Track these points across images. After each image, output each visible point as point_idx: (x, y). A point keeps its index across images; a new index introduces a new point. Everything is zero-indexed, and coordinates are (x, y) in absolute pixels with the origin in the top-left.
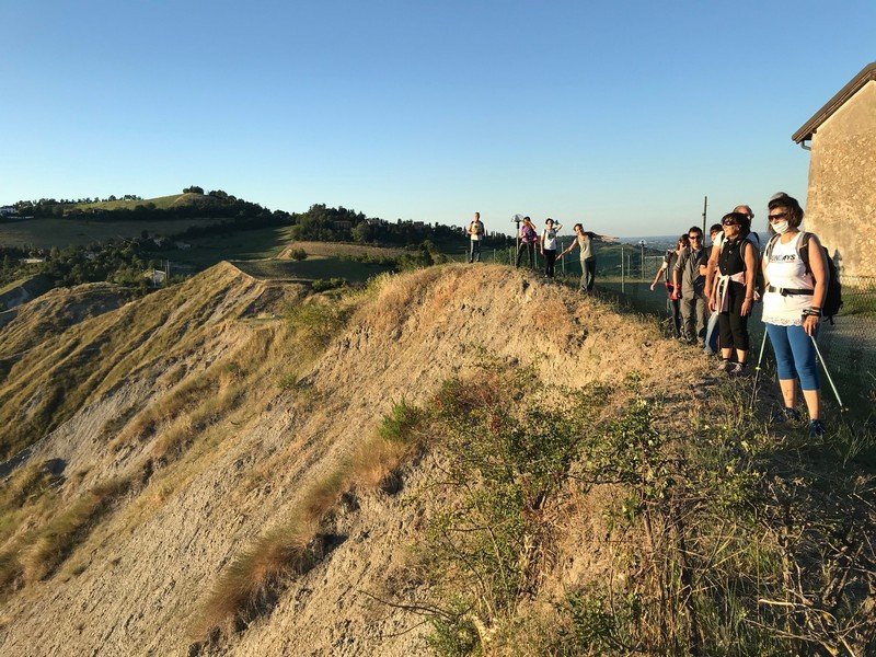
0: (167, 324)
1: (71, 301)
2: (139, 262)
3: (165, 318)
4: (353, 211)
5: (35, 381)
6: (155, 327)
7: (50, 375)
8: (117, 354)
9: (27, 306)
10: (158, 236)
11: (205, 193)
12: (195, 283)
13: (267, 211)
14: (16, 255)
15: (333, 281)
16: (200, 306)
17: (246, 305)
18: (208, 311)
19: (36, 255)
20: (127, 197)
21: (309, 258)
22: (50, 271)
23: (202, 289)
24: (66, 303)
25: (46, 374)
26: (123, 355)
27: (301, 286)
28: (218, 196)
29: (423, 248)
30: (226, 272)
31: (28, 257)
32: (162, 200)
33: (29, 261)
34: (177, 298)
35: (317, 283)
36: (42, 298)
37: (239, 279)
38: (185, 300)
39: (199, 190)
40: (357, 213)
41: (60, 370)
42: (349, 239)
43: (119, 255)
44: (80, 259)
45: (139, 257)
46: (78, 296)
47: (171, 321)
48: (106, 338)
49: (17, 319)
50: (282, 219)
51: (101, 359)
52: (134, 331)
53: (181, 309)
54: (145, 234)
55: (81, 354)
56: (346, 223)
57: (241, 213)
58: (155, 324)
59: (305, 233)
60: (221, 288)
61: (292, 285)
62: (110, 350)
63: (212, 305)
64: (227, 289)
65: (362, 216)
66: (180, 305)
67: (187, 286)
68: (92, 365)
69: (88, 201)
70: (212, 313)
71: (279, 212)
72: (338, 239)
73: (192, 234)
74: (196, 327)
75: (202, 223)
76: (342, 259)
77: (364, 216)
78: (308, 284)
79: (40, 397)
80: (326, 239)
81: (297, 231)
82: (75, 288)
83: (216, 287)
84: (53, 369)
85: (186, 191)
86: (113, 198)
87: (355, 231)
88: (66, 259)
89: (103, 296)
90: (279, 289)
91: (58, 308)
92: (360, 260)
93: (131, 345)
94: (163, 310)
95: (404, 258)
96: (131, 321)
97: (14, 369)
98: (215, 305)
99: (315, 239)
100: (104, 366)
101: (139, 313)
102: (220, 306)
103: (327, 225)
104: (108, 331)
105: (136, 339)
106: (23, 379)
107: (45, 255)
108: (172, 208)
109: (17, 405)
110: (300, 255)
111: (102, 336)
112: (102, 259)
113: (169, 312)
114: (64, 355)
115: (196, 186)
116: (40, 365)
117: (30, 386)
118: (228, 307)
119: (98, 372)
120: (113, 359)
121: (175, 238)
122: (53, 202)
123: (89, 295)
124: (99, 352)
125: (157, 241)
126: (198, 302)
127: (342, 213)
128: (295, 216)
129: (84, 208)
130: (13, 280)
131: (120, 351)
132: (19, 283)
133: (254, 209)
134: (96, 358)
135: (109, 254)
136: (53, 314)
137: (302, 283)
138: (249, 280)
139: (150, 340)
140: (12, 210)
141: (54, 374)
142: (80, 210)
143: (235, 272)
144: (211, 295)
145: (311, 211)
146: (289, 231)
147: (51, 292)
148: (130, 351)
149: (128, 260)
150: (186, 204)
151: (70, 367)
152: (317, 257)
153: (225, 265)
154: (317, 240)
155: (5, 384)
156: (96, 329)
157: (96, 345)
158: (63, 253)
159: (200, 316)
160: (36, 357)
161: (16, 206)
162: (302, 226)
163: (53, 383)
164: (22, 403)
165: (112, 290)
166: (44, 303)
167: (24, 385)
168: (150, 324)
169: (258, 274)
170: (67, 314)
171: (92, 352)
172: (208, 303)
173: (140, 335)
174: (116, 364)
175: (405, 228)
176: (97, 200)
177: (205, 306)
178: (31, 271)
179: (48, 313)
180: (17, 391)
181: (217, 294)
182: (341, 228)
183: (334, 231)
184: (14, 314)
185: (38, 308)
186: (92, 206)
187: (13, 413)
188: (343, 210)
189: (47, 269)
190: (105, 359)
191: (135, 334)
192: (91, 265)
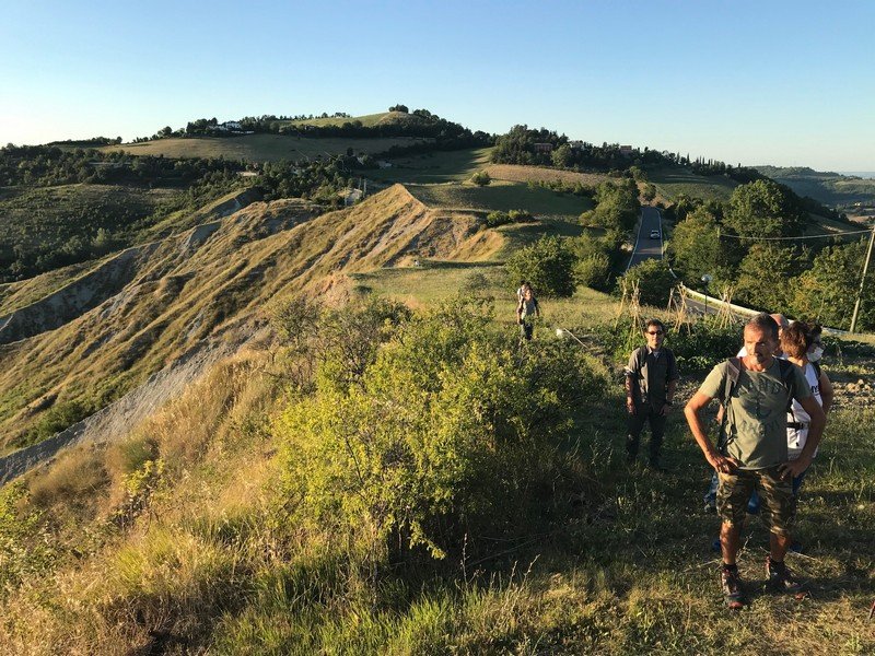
0: (331, 252)
1: (267, 216)
2: (340, 180)
3: (331, 245)
4: (555, 134)
5: (201, 302)
6: (320, 254)
7: (214, 297)
8: (278, 281)
9: (229, 218)
10: (361, 154)
11: (410, 112)
12: (366, 207)
13: (468, 131)
14: (234, 168)
15: (512, 214)
16: (365, 235)
17: (410, 238)
18: (372, 241)
19: (251, 168)
20: (338, 114)
21: (492, 184)
22: (261, 185)
23: (372, 215)
24: (263, 217)
25: (211, 296)
26: (285, 282)
27: (474, 218)
28: (422, 115)
29: (629, 175)
30: (398, 196)
31: (244, 170)
32: (369, 118)
33: (245, 174)
34: (345, 223)
35: (493, 215)
36: (243, 211)
37: (409, 206)
38: (353, 226)
39: (404, 109)
40: (560, 135)
41: (224, 293)
42: (548, 163)
43: (323, 171)
44: (288, 175)
45: (340, 174)
46: (274, 211)
47: (335, 249)
48: (271, 262)
49: (221, 230)
50: (483, 140)
51: (264, 284)
52: (300, 256)
53: (347, 237)
54: (350, 152)
55: (245, 277)
56: (547, 145)
57: (442, 133)
58: (320, 250)
59: (503, 155)
60: (390, 215)
61: (464, 217)
62: (273, 275)
63: (377, 233)
64: (395, 217)
65: (564, 139)
66: (348, 230)
67: (357, 210)
68: (254, 291)
69: (303, 118)
70: (376, 243)
71: (480, 133)
72: (536, 163)
73: (393, 154)
74: (358, 259)
75: (404, 143)
76: (531, 187)
77: (566, 138)
78: (482, 216)
79: (201, 320)
80: (524, 162)
81: (496, 153)
82: (272, 203)
83: (384, 213)
84: (217, 291)
85: (392, 109)
86: (325, 115)
87: (556, 155)
88: (276, 173)
89: (296, 213)
90: (448, 221)
91: (255, 222)
92: (553, 187)
93: (294, 271)
94: (330, 235)
95: (603, 186)
96: (299, 245)
97: (187, 286)
98: (382, 234)
99: (514, 162)
100: (265, 292)
101: (307, 236)
102: (385, 235)
103: (527, 148)
104: (274, 254)
105: (300, 265)
106: (190, 299)
107: (259, 169)
108: (377, 127)
109: (181, 326)
110: (483, 181)
111: (267, 259)
112: (307, 175)
113: (336, 238)
114: (231, 276)
115: (400, 104)
116: (208, 285)
117: (195, 307)
118: (393, 238)
119: (258, 299)
120: (274, 285)
121: (377, 157)
122: (273, 118)
123: (285, 210)
124: (263, 277)
125: (360, 160)
126: (364, 229)
127: (544, 136)
128: (496, 137)
129: (298, 124)
130: (229, 192)
131: (283, 278)
132: (233, 195)
133: (455, 129)
134: (259, 283)
135: (314, 170)
136: (251, 228)
137: (477, 214)
138: (420, 207)
139: (312, 268)
140: (236, 126)
141: (217, 297)
142: (294, 127)
143: (407, 197)
144: (378, 222)
145: (512, 133)
146: (487, 153)
147: (250, 206)
148: (292, 279)
149: (330, 177)
150: (391, 123)
151: (232, 290)
152: (504, 183)
153: (399, 188)
154: (515, 163)
155: (177, 301)
156: (264, 251)
157: (261, 268)
158: (274, 168)
159: (364, 245)
160: (206, 276)
161: (240, 122)
162: (501, 148)
163: (215, 306)
164: (186, 324)
165: (305, 207)
166: (244, 216)
167: (191, 305)
168: (317, 249)
169: (429, 200)
170: (263, 229)
171: (255, 277)
172: (373, 232)
173: (304, 261)
174: (276, 291)
175: (610, 153)
176: (311, 117)
177: (370, 235)
178: (246, 183)
179: (247, 226)
180: (184, 310)
181: (385, 222)
182: (542, 151)
183: (534, 153)
184: (217, 226)
185: (238, 221)
186: (305, 123)
187: (176, 334)
188: (545, 132)
189: (259, 182)
190: (268, 285)
191: (300, 259)
192: (297, 180)
